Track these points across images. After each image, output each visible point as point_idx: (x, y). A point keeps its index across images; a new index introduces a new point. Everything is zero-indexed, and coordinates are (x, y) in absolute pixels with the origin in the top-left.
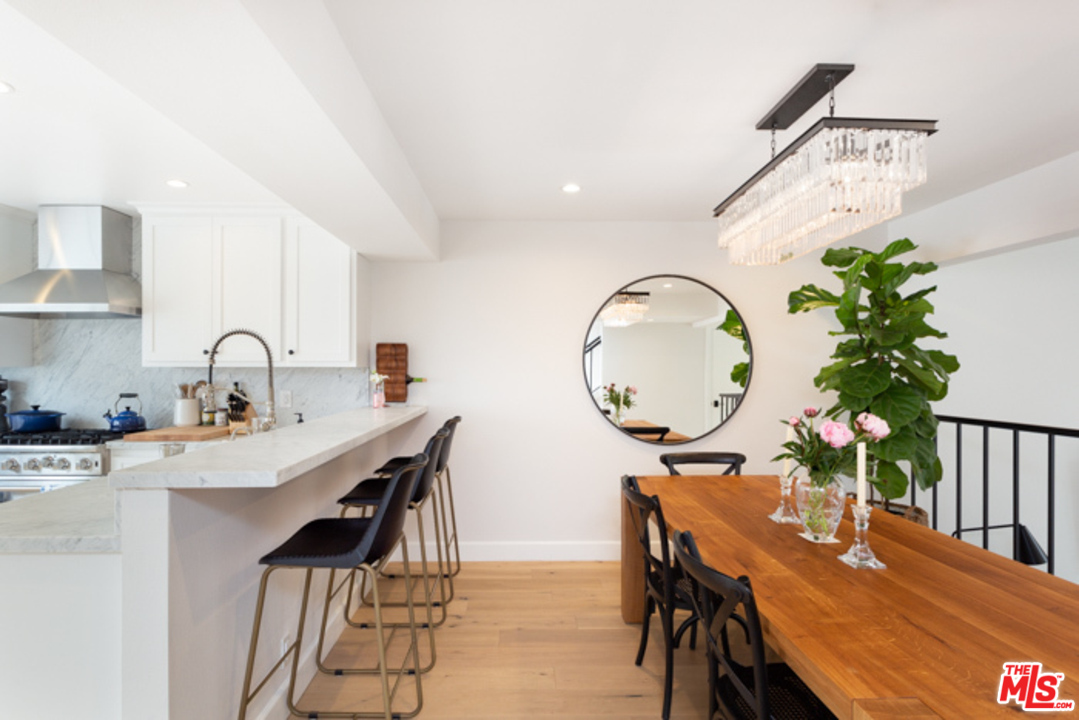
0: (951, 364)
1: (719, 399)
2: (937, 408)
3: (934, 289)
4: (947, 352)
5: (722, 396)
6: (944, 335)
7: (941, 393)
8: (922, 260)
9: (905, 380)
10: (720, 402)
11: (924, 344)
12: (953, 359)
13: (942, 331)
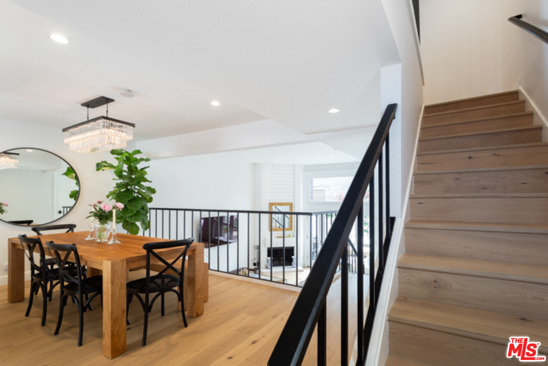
0: (153, 191)
1: (62, 210)
2: (149, 205)
3: (149, 167)
4: (152, 187)
5: (64, 207)
6: (151, 182)
7: (151, 200)
8: (145, 157)
9: (140, 196)
10: (62, 211)
11: (145, 184)
12: (154, 189)
13: (150, 180)
